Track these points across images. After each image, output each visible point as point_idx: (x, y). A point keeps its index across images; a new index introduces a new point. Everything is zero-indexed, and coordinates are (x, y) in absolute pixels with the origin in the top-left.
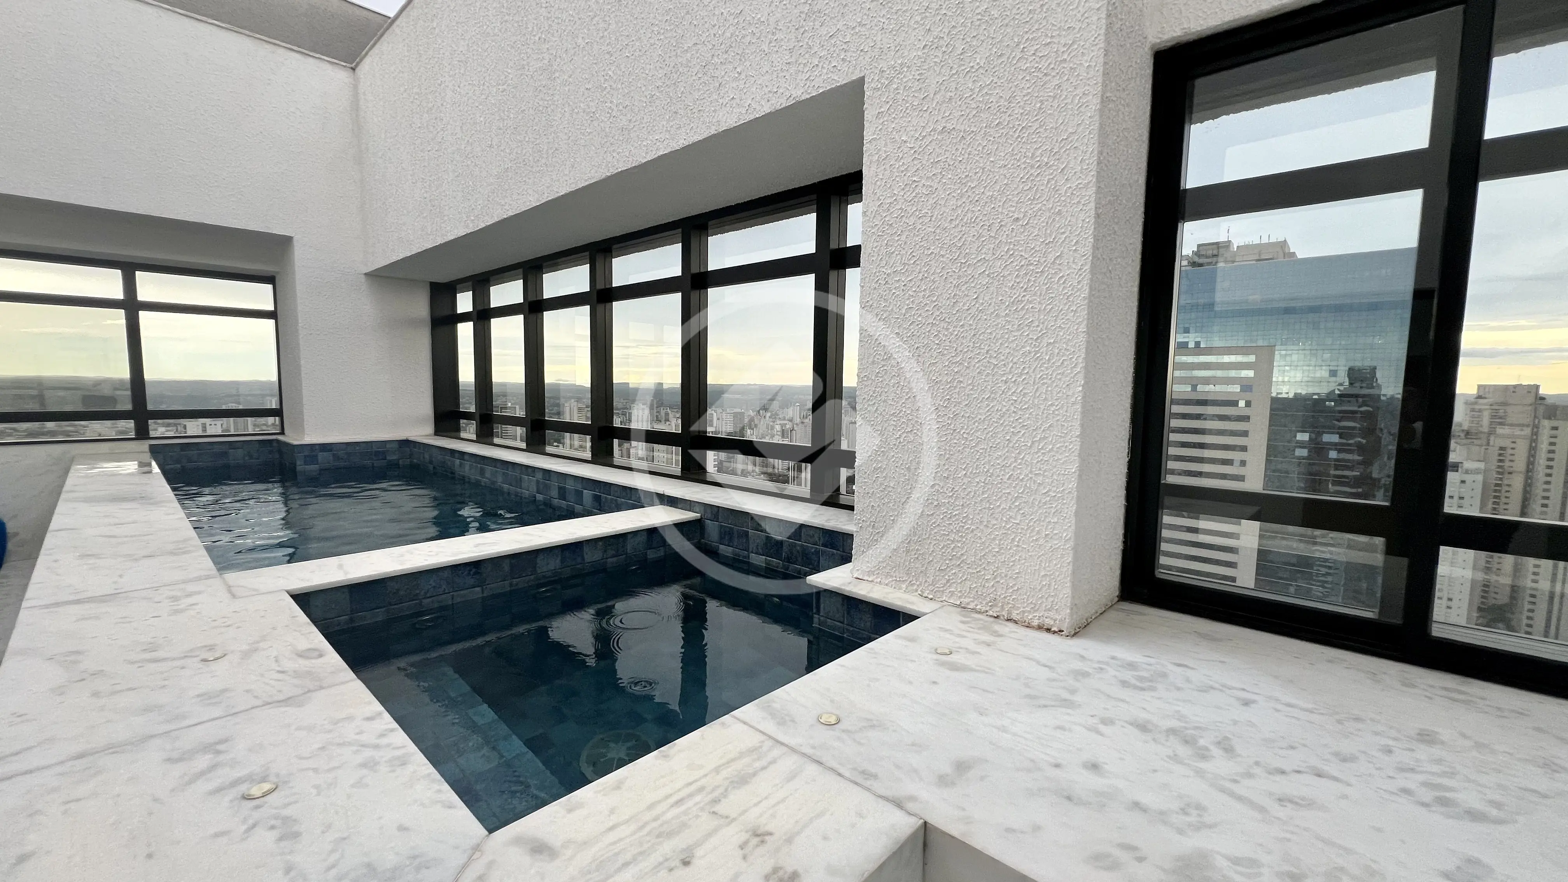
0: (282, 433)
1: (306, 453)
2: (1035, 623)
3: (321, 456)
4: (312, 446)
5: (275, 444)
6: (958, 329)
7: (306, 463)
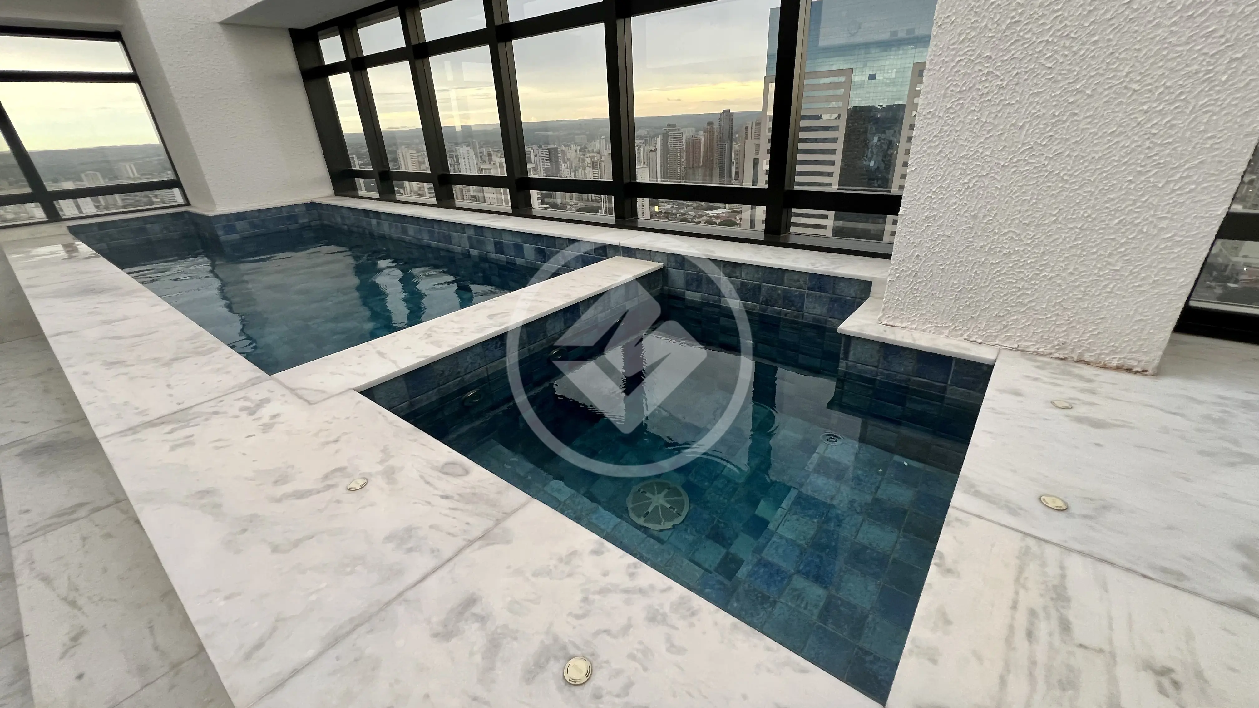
0: (188, 204)
1: (224, 224)
2: (1114, 363)
3: (240, 225)
4: (227, 216)
5: (186, 216)
6: (1087, 47)
7: (227, 233)
